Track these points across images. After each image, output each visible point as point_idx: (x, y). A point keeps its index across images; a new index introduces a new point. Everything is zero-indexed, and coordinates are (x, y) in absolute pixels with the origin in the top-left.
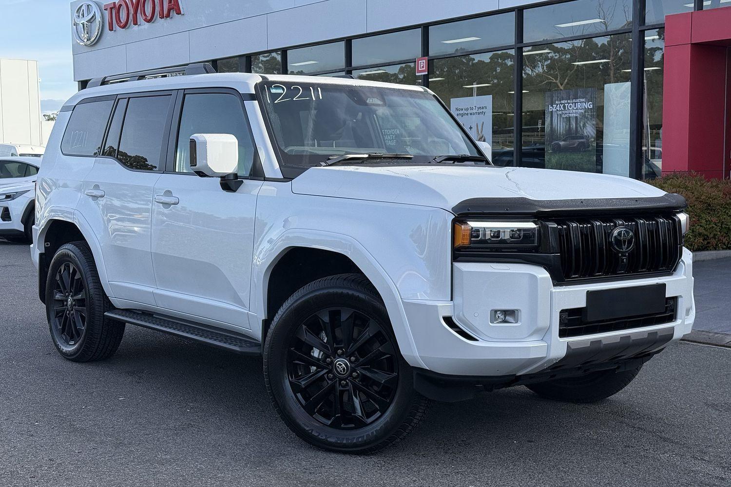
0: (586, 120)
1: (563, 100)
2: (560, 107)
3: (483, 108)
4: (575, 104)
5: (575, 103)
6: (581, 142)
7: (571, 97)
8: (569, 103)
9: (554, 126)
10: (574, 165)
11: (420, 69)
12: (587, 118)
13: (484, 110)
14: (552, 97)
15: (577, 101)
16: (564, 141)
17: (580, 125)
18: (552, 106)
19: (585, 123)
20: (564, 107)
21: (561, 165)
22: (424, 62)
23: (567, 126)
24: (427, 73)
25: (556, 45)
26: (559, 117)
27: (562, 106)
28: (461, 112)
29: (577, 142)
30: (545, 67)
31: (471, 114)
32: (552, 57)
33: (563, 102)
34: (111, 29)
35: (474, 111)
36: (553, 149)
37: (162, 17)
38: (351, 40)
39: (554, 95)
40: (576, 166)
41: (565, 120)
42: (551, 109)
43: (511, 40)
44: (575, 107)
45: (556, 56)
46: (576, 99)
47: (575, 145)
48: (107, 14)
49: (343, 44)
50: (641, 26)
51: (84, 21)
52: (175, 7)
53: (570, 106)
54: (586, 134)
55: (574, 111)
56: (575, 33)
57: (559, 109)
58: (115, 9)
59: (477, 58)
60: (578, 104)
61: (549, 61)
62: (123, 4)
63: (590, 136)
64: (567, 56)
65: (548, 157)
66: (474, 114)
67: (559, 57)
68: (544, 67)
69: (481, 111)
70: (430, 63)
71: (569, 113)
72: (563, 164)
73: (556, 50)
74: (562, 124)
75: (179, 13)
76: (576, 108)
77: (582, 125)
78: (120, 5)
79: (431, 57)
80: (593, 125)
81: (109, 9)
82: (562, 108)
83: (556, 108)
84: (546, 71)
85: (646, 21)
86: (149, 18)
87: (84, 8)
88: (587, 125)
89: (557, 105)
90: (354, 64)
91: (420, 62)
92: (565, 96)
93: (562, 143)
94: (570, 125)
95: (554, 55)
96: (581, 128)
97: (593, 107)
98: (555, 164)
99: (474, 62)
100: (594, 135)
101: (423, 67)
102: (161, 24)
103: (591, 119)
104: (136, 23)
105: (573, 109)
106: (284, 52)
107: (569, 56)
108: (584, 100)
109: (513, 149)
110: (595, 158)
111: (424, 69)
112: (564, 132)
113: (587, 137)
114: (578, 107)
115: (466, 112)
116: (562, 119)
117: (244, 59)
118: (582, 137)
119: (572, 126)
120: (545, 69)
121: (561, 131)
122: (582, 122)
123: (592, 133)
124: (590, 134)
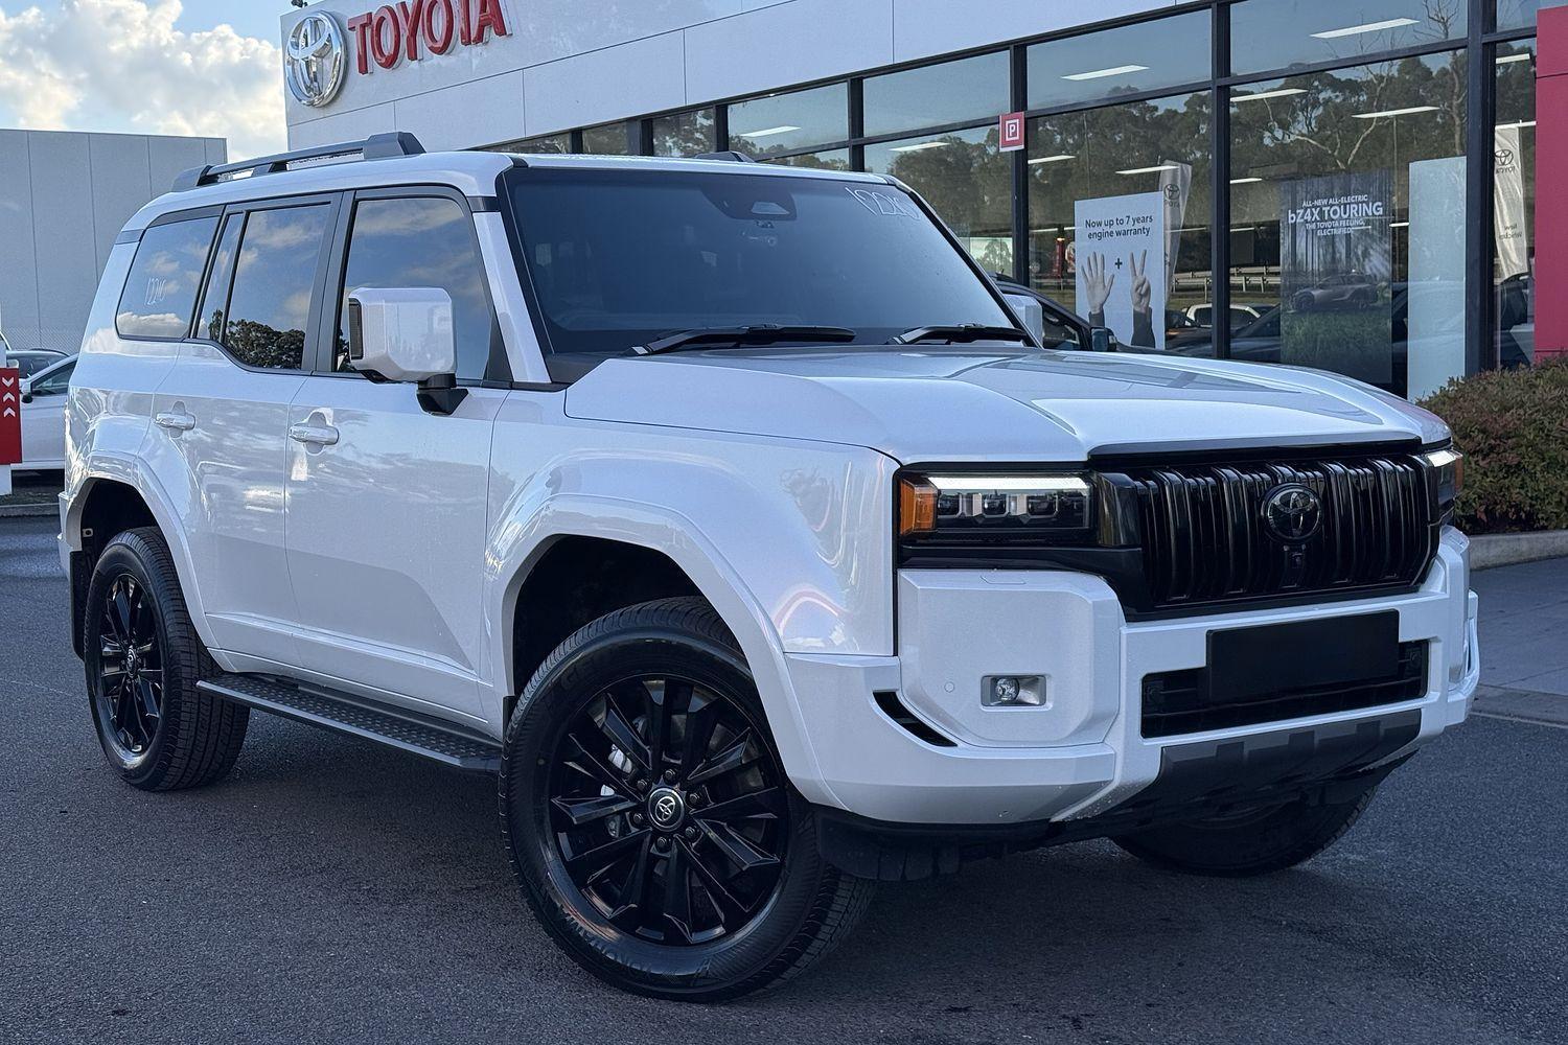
0: (1369, 241)
1: (1318, 198)
2: (1312, 215)
3: (1144, 220)
4: (1345, 208)
5: (1345, 205)
6: (1360, 289)
7: (1335, 192)
8: (1332, 206)
9: (1299, 257)
10: (1344, 339)
11: (1007, 139)
12: (1371, 236)
13: (1147, 225)
14: (1294, 194)
15: (1350, 199)
16: (1321, 287)
17: (1356, 253)
18: (1294, 212)
19: (1366, 249)
20: (1321, 213)
21: (1316, 341)
22: (1015, 124)
23: (1329, 257)
24: (1022, 147)
25: (1336, 74)
26: (1310, 236)
27: (1316, 213)
28: (1097, 230)
29: (1350, 288)
30: (1313, 122)
31: (1118, 233)
32: (1327, 101)
33: (1318, 203)
34: (364, 69)
35: (1125, 227)
36: (1299, 306)
37: (467, 41)
38: (860, 80)
39: (1299, 188)
40: (1348, 343)
41: (1323, 242)
42: (1292, 218)
43: (1204, 71)
44: (1345, 213)
45: (1337, 97)
46: (1347, 195)
47: (1346, 298)
48: (354, 38)
49: (844, 88)
50: (1486, 33)
51: (309, 53)
52: (494, 21)
53: (1335, 212)
54: (1369, 272)
55: (1343, 223)
56: (1365, 48)
57: (1309, 218)
58: (370, 26)
59: (1163, 105)
60: (1352, 206)
61: (1321, 108)
62: (388, 16)
63: (1378, 276)
64: (1361, 99)
65: (1288, 323)
66: (1125, 233)
67: (1344, 100)
68: (1310, 124)
69: (1141, 225)
70: (1030, 124)
71: (1332, 227)
72: (1319, 340)
73: (1336, 85)
74: (1316, 250)
75: (501, 31)
76: (1346, 216)
77: (1360, 253)
78: (382, 19)
79: (1032, 111)
80: (1385, 251)
81: (358, 27)
82: (1316, 215)
83: (1302, 217)
84: (1315, 130)
85: (1499, 23)
86: (440, 44)
87: (307, 27)
88: (1372, 252)
89: (1306, 209)
90: (868, 132)
91: (1007, 122)
92: (1322, 189)
93: (1316, 293)
94: (1334, 252)
95: (1333, 95)
96: (1358, 259)
97: (1384, 211)
98: (1303, 339)
99: (1157, 114)
100: (1387, 274)
101: (1014, 134)
102: (465, 56)
103: (1381, 239)
104: (413, 56)
105: (1341, 218)
106: (720, 109)
107: (1365, 97)
108: (1364, 198)
109: (1210, 306)
110: (1390, 325)
111: (1017, 138)
112: (1321, 269)
113: (1373, 278)
114: (1355, 213)
115: (1108, 229)
116: (1316, 241)
117: (638, 126)
118: (1362, 279)
119: (1338, 255)
120: (1313, 126)
121: (1316, 266)
122: (1360, 246)
123: (1383, 270)
124: (1378, 270)
